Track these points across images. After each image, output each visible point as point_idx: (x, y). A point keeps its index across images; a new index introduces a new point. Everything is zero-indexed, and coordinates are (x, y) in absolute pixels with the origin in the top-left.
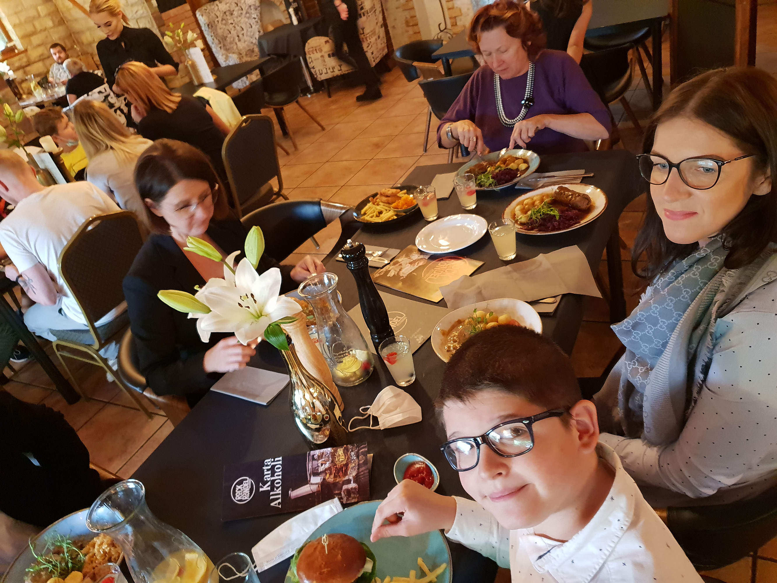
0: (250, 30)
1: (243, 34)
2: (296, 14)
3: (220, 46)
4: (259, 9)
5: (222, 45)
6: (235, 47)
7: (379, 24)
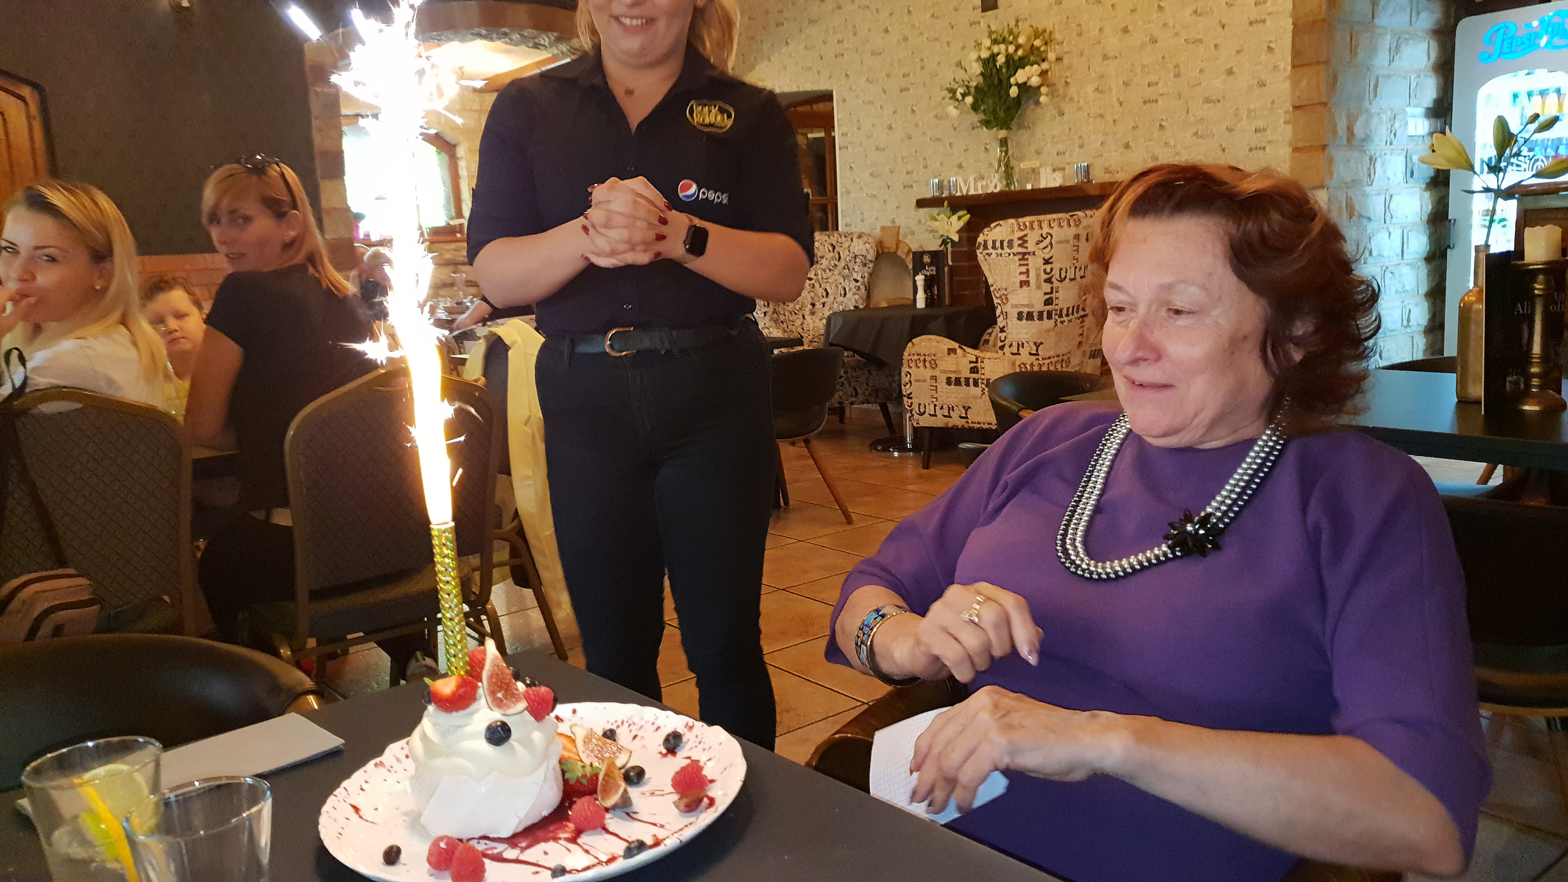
0: (841, 298)
2: (928, 288)
4: (871, 265)
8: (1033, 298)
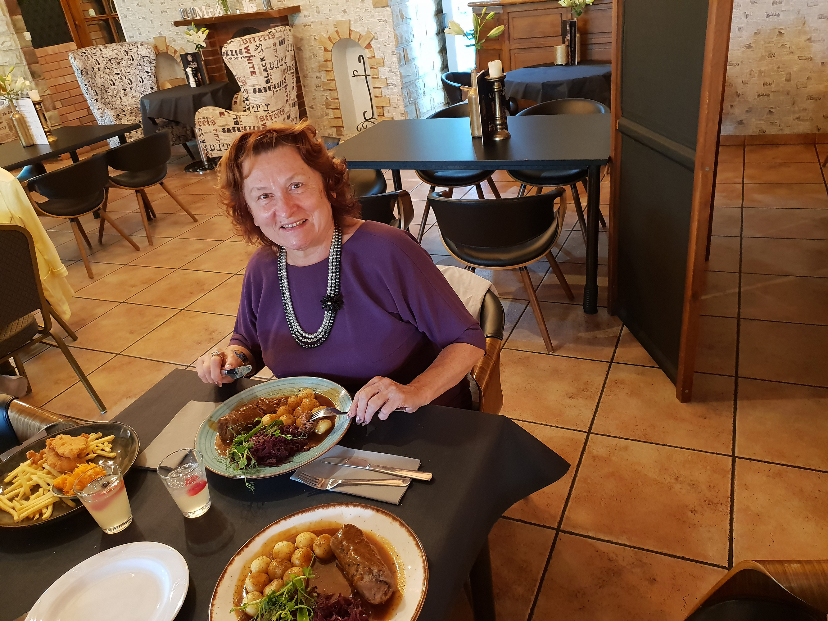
0: (141, 84)
1: (131, 88)
2: (195, 75)
3: (96, 97)
4: (154, 62)
5: (99, 97)
6: (118, 102)
7: (291, 102)
8: (259, 80)
